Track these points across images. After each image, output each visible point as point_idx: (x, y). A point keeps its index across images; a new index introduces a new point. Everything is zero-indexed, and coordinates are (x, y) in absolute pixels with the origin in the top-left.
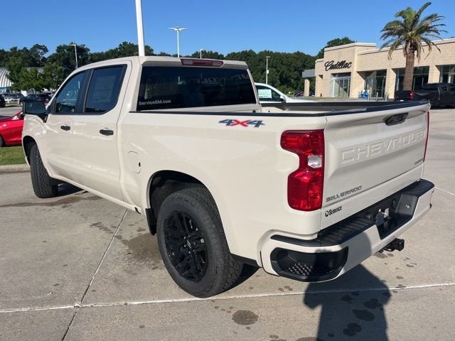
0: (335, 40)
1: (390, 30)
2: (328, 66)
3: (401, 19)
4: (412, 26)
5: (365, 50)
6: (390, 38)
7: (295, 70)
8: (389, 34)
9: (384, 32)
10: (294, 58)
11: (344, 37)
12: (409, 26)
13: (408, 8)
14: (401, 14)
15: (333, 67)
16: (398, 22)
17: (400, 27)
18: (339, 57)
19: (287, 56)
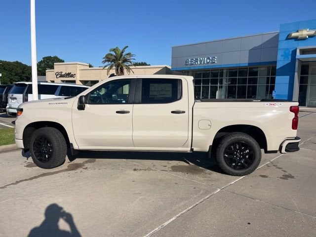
0: (48, 57)
1: (108, 58)
2: (58, 75)
3: (113, 53)
4: (120, 58)
5: (83, 68)
6: (107, 63)
7: (16, 75)
8: (106, 61)
9: (104, 59)
10: (15, 66)
11: (54, 56)
12: (118, 58)
13: (117, 48)
14: (114, 50)
15: (62, 76)
16: (112, 55)
17: (113, 58)
18: (66, 70)
19: (9, 64)
